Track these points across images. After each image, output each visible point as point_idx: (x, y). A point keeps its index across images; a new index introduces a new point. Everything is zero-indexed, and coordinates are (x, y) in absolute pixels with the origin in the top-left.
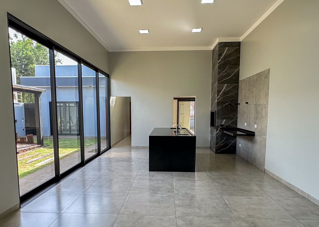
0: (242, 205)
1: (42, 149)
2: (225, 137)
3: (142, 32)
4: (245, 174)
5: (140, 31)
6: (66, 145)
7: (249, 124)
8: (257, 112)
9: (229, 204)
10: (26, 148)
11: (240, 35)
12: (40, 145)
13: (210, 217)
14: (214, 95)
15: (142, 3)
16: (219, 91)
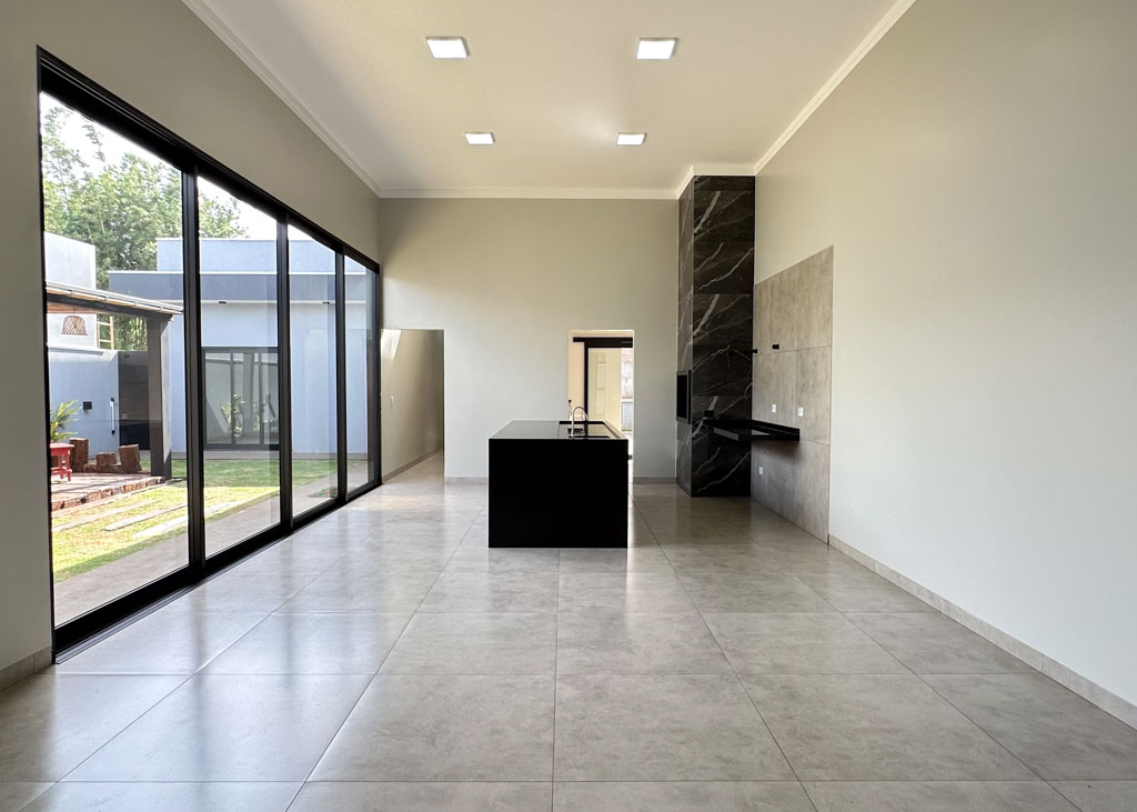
0: (756, 636)
1: (165, 487)
2: (719, 449)
3: (473, 139)
4: (771, 550)
5: (468, 136)
6: (243, 478)
7: (782, 408)
8: (803, 372)
9: (721, 635)
10: (113, 487)
11: (752, 157)
12: (159, 478)
13: (660, 672)
14: (685, 327)
15: (468, 53)
16: (698, 315)
